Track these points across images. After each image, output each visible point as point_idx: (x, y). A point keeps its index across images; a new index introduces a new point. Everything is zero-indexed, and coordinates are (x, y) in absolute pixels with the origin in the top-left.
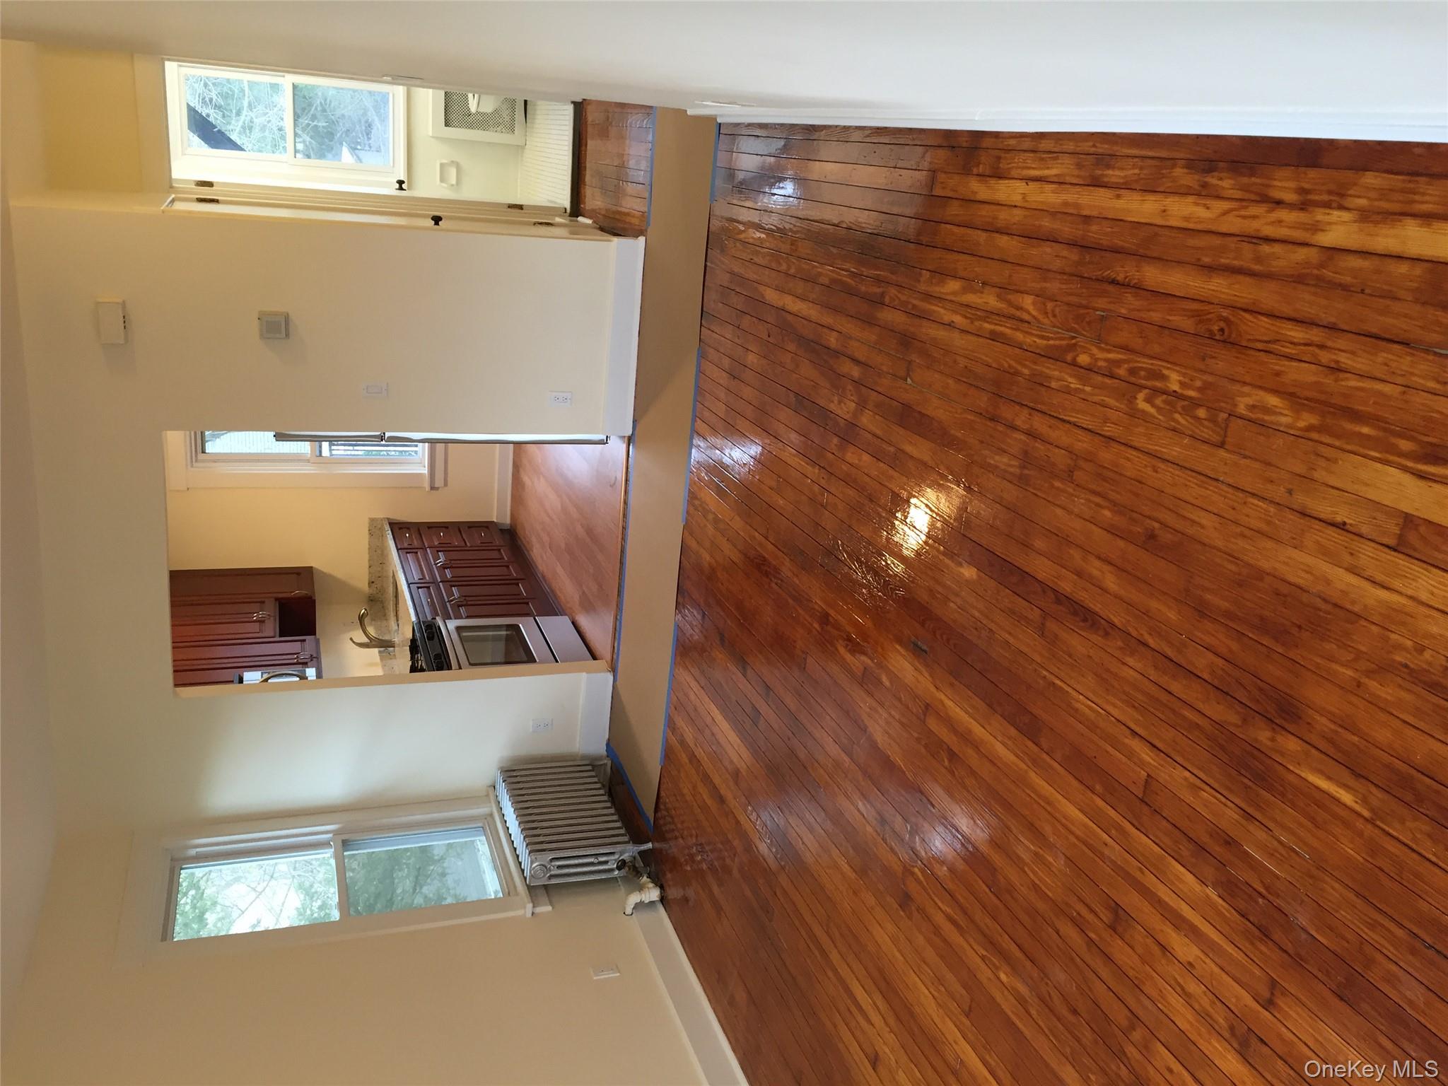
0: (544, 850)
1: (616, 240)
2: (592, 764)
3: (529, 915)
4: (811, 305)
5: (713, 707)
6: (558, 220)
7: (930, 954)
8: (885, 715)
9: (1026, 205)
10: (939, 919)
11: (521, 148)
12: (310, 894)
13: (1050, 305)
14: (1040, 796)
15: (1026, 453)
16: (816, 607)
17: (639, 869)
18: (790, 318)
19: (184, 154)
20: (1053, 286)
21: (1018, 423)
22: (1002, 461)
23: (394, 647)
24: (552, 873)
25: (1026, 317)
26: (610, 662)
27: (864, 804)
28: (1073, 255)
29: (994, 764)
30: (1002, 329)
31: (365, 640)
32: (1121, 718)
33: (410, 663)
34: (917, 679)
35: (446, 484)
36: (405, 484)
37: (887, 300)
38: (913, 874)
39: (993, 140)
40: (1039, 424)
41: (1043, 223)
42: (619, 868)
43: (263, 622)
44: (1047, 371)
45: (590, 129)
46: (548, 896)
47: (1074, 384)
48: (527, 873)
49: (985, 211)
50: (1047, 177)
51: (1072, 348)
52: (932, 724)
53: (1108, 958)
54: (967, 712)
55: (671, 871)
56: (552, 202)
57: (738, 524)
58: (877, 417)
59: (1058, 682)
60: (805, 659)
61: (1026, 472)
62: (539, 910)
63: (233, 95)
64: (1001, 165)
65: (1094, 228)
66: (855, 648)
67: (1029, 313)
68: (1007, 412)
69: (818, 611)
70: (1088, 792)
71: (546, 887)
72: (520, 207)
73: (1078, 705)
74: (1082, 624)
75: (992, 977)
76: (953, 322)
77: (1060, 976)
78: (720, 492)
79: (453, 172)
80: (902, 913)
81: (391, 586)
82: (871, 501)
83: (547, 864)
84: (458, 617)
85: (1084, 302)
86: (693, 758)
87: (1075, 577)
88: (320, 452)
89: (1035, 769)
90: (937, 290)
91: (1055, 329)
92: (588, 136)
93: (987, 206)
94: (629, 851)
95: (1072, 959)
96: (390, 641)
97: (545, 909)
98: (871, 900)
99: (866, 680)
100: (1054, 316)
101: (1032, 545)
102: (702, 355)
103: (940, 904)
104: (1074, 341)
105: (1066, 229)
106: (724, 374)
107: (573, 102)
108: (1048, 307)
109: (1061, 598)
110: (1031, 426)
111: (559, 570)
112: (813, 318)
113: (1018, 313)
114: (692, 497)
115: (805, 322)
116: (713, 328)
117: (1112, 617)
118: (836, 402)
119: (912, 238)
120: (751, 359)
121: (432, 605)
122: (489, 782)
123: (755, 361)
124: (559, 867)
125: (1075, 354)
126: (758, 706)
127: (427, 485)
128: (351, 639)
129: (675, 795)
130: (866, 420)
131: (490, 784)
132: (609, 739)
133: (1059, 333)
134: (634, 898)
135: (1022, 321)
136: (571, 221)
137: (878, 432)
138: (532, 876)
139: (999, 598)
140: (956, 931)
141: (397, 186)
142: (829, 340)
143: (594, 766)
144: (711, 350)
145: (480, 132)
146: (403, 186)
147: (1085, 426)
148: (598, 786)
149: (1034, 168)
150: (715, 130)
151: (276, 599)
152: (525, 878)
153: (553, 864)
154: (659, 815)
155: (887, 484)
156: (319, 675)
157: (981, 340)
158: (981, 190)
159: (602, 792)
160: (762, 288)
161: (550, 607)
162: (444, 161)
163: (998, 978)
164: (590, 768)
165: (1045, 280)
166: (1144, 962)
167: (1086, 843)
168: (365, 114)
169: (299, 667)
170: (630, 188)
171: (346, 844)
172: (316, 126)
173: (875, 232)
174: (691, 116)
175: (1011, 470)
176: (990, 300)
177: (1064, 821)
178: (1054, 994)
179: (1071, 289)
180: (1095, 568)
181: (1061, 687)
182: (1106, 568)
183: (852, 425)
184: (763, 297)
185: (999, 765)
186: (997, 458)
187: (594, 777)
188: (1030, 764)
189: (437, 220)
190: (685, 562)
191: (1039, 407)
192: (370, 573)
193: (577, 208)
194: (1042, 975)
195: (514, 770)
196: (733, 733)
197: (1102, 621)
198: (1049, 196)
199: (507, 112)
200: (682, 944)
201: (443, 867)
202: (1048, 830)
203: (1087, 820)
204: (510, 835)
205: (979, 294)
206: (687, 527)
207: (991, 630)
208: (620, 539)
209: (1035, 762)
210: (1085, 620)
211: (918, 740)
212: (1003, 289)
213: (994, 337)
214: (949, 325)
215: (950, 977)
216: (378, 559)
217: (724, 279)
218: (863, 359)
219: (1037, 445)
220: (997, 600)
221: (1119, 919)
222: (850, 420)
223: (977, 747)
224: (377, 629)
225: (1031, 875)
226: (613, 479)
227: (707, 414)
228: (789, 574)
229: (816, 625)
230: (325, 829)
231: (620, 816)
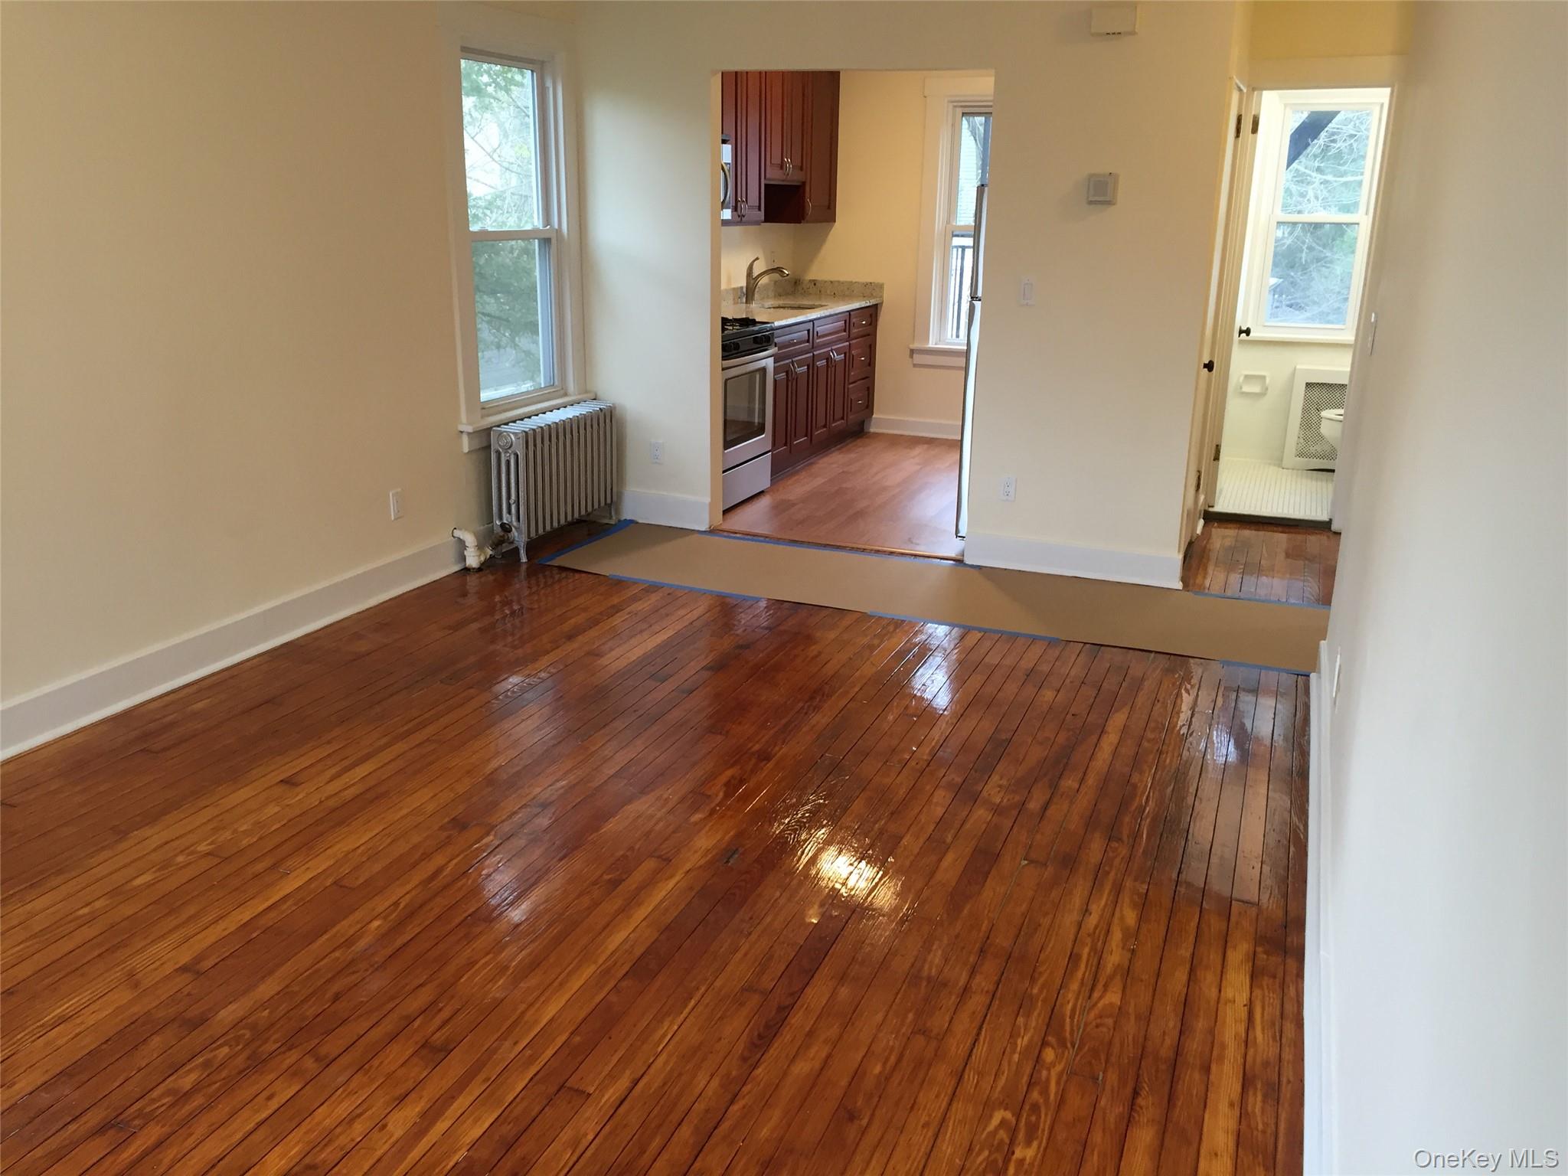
0: (527, 448)
1: (1181, 557)
2: (612, 503)
3: (461, 428)
4: (1108, 762)
5: (670, 633)
6: (1202, 498)
7: (402, 848)
8: (659, 815)
9: (1222, 1001)
10: (439, 860)
11: (1279, 463)
12: (490, 205)
13: (1110, 1021)
14: (569, 975)
15: (945, 985)
16: (777, 748)
17: (499, 548)
18: (1094, 738)
19: (1286, 105)
20: (1130, 1027)
21: (978, 979)
22: (936, 957)
23: (746, 303)
24: (503, 455)
25: (1096, 995)
26: (719, 528)
27: (563, 787)
28: (1166, 1051)
29: (604, 928)
30: (1083, 966)
31: (756, 273)
32: (652, 1070)
33: (730, 318)
34: (696, 852)
35: (915, 365)
36: (918, 322)
37: (1114, 844)
38: (488, 834)
39: (1295, 972)
40: (977, 1002)
41: (1201, 1020)
42: (503, 525)
43: (782, 168)
44: (1036, 1014)
45: (1299, 537)
46: (479, 449)
47: (1022, 1042)
48: (504, 428)
49: (1214, 957)
50: (1254, 1028)
51: (1062, 1043)
52: (650, 864)
53: (393, 1038)
54: (662, 902)
55: (495, 580)
56: (1220, 493)
57: (868, 670)
58: (984, 826)
59: (693, 1003)
60: (721, 733)
61: (924, 984)
62: (465, 439)
63: (1339, 165)
64: (1266, 978)
65: (1197, 1076)
66: (731, 787)
67: (1101, 998)
68: (990, 967)
69: (772, 750)
70: (573, 1028)
71: (488, 448)
72: (1217, 458)
73: (666, 1024)
74: (756, 1034)
75: (375, 913)
76: (1090, 914)
77: (376, 984)
78: (902, 654)
79: (1254, 388)
80: (446, 820)
81: (811, 303)
82: (892, 814)
83: (512, 449)
84: (776, 371)
85: (1113, 1059)
86: (617, 609)
87: (807, 1029)
88: (957, 236)
89: (598, 972)
90: (1126, 899)
91: (1082, 1026)
92: (1293, 535)
93: (1220, 957)
94: (519, 537)
95: (392, 998)
96: (753, 299)
97: (466, 445)
98: (461, 788)
99: (697, 797)
100: (1097, 1026)
101: (843, 986)
102: (1052, 643)
103: (454, 862)
104: (1069, 1045)
105: (1194, 1045)
106: (1031, 665)
107: (1331, 520)
108: (1106, 1020)
109: (785, 1011)
110: (975, 993)
111: (819, 481)
112: (1093, 764)
113: (1100, 986)
114: (898, 624)
115: (1089, 754)
116: (1082, 655)
117: (763, 1066)
118: (1001, 782)
119: (1183, 876)
120: (1048, 695)
121: (791, 344)
122: (600, 394)
123: (1046, 699)
124: (508, 462)
125: (1056, 1046)
126: (670, 680)
127: (916, 345)
128: (757, 259)
129: (574, 589)
130: (981, 814)
131: (599, 394)
132: (637, 523)
133: (1079, 1029)
134: (470, 540)
135: (1092, 990)
136: (1200, 511)
137: (968, 826)
138: (501, 433)
139: (785, 945)
140: (426, 876)
141: (1244, 328)
142: (1069, 779)
143: (610, 506)
144: (1057, 653)
145: (1299, 420)
146: (1244, 335)
147: (975, 1051)
148: (590, 509)
149: (1263, 1014)
150: (1303, 671)
151: (804, 183)
152: (499, 426)
153: (512, 456)
154: (555, 571)
155: (910, 832)
156: (725, 223)
157: (1070, 945)
158: (1238, 955)
159: (583, 512)
160: (1126, 710)
161: (781, 469)
162: (1268, 381)
163: (375, 918)
164: (609, 501)
165: (1138, 1017)
166: (389, 1076)
167: (516, 1023)
168: (1315, 303)
169: (733, 203)
170: (1235, 578)
171: (546, 242)
172: (1303, 250)
173: (1190, 837)
174: (1319, 644)
175: (926, 967)
176: (1115, 957)
177: (542, 999)
178: (354, 978)
179: (1128, 1046)
180: (817, 1052)
181: (686, 1006)
182: (817, 1065)
183: (975, 798)
184: (1117, 711)
185: (603, 935)
186: (940, 952)
187: (599, 504)
188: (604, 967)
189: (1209, 366)
190: (825, 612)
191: (996, 1002)
192: (826, 282)
193: (1213, 518)
194: (376, 966)
195: (611, 421)
196: (642, 653)
197: (758, 1056)
198: (1231, 1028)
199: (1319, 450)
200: (418, 588)
201: (506, 347)
202: (532, 981)
203: (542, 1025)
204: (544, 413)
205: (1121, 945)
206: (864, 617)
207: (750, 934)
208: (850, 545)
209: (606, 973)
210: (760, 1037)
211: (631, 848)
212: (1127, 973)
213: (1074, 958)
214: (1087, 910)
215: (377, 867)
216: (841, 290)
217: (1137, 670)
218: (1048, 813)
219: (953, 997)
220: (784, 943)
221: (435, 1052)
222: (982, 795)
223: (623, 910)
224: (766, 286)
225: (483, 961)
226: (918, 542)
227: (988, 644)
228: (813, 722)
229: (757, 747)
230: (563, 222)
231: (557, 529)
